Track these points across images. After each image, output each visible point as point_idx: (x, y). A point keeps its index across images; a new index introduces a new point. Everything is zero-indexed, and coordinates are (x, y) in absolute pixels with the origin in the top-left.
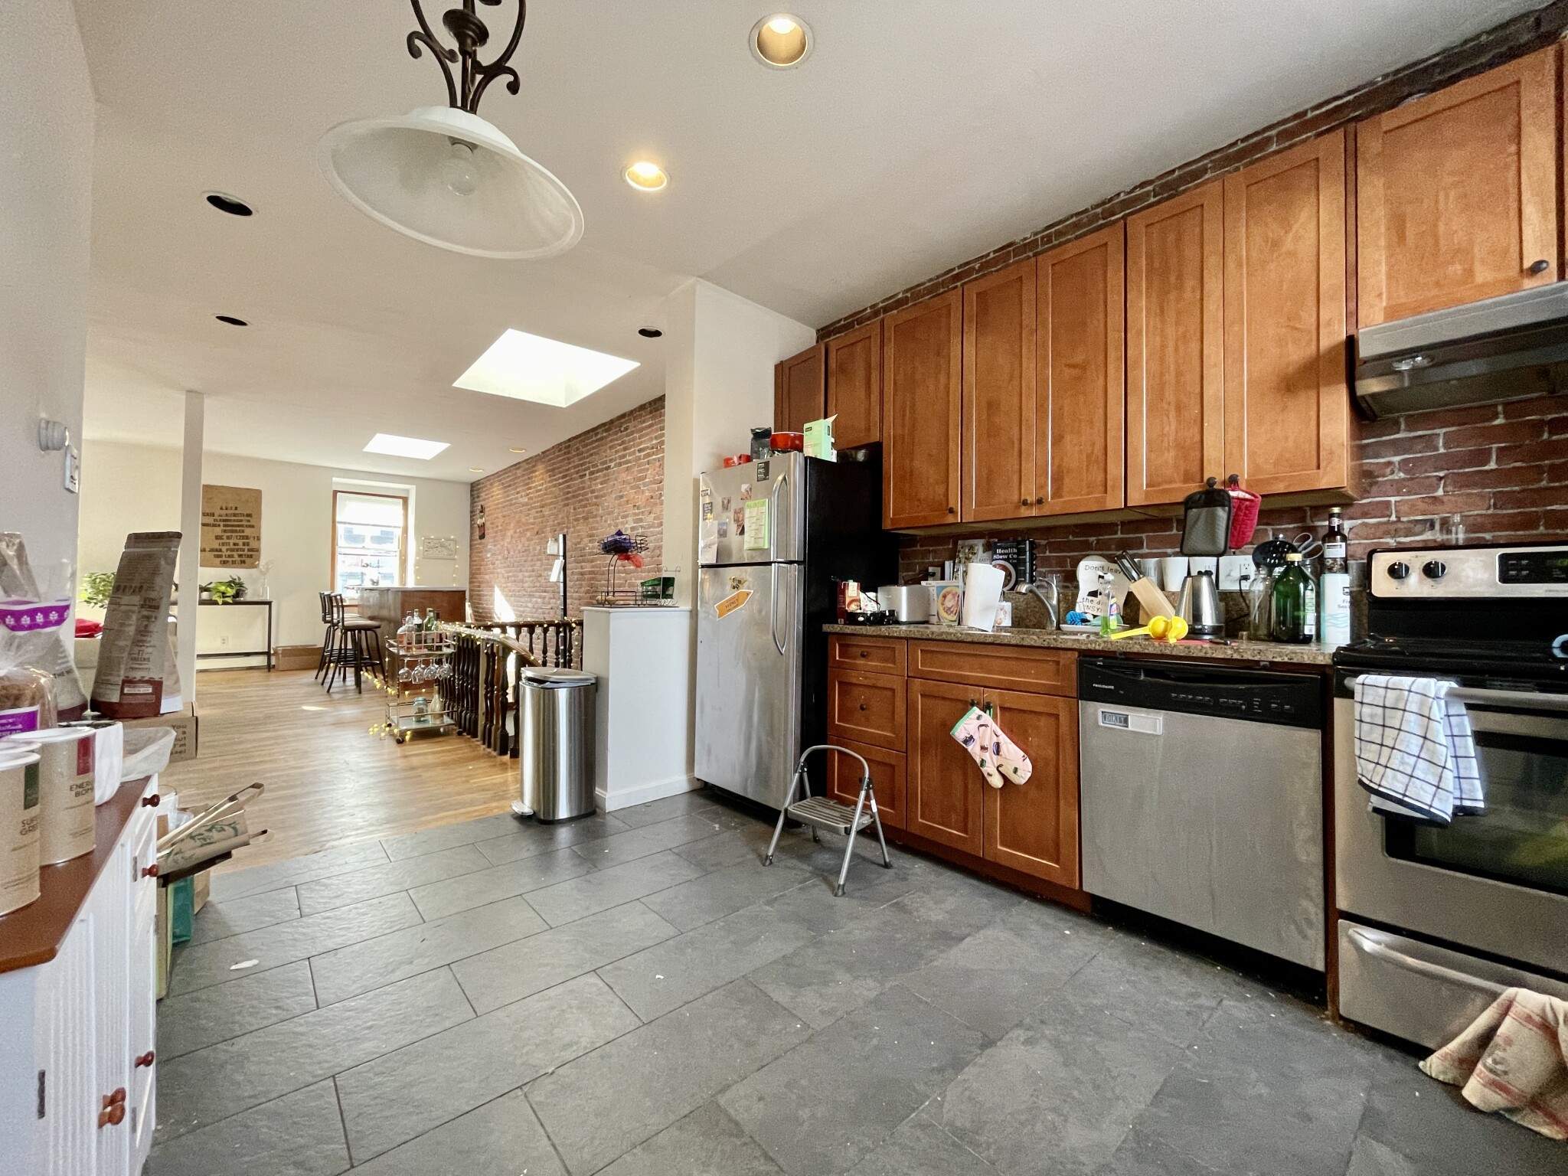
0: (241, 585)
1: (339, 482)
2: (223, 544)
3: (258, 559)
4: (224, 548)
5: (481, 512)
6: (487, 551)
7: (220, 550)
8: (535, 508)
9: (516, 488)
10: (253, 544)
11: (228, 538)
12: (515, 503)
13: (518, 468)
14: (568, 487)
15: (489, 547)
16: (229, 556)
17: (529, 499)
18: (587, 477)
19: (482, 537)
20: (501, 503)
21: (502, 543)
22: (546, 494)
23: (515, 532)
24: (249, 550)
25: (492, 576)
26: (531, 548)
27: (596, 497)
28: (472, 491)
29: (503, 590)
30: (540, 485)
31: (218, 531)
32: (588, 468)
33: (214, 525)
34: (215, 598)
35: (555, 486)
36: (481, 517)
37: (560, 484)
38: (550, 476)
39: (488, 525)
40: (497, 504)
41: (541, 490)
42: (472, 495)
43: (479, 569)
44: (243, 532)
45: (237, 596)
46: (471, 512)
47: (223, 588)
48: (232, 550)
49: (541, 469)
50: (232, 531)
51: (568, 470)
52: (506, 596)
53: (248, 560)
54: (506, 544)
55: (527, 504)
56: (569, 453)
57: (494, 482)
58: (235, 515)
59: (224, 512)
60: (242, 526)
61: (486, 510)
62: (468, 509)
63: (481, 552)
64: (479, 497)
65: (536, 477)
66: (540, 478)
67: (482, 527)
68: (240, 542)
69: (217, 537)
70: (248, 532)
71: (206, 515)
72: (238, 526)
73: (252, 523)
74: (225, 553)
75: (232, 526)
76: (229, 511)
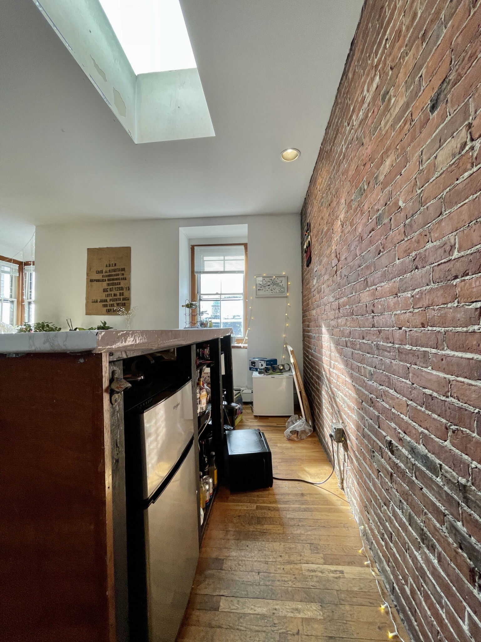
2: (108, 295)
3: (129, 307)
4: (108, 299)
5: (309, 229)
6: (314, 277)
7: (106, 301)
10: (126, 295)
11: (110, 290)
16: (112, 305)
19: (309, 261)
24: (124, 299)
25: (318, 310)
28: (301, 218)
31: (105, 285)
33: (103, 281)
36: (308, 236)
42: (301, 223)
43: (308, 304)
48: (113, 300)
50: (113, 284)
53: (121, 308)
57: (317, 174)
58: (115, 270)
59: (108, 269)
60: (119, 279)
61: (311, 225)
63: (309, 281)
67: (309, 249)
68: (118, 293)
69: (105, 290)
70: (123, 284)
71: (98, 272)
72: (116, 279)
73: (125, 276)
74: (109, 303)
75: (113, 280)
76: (111, 268)
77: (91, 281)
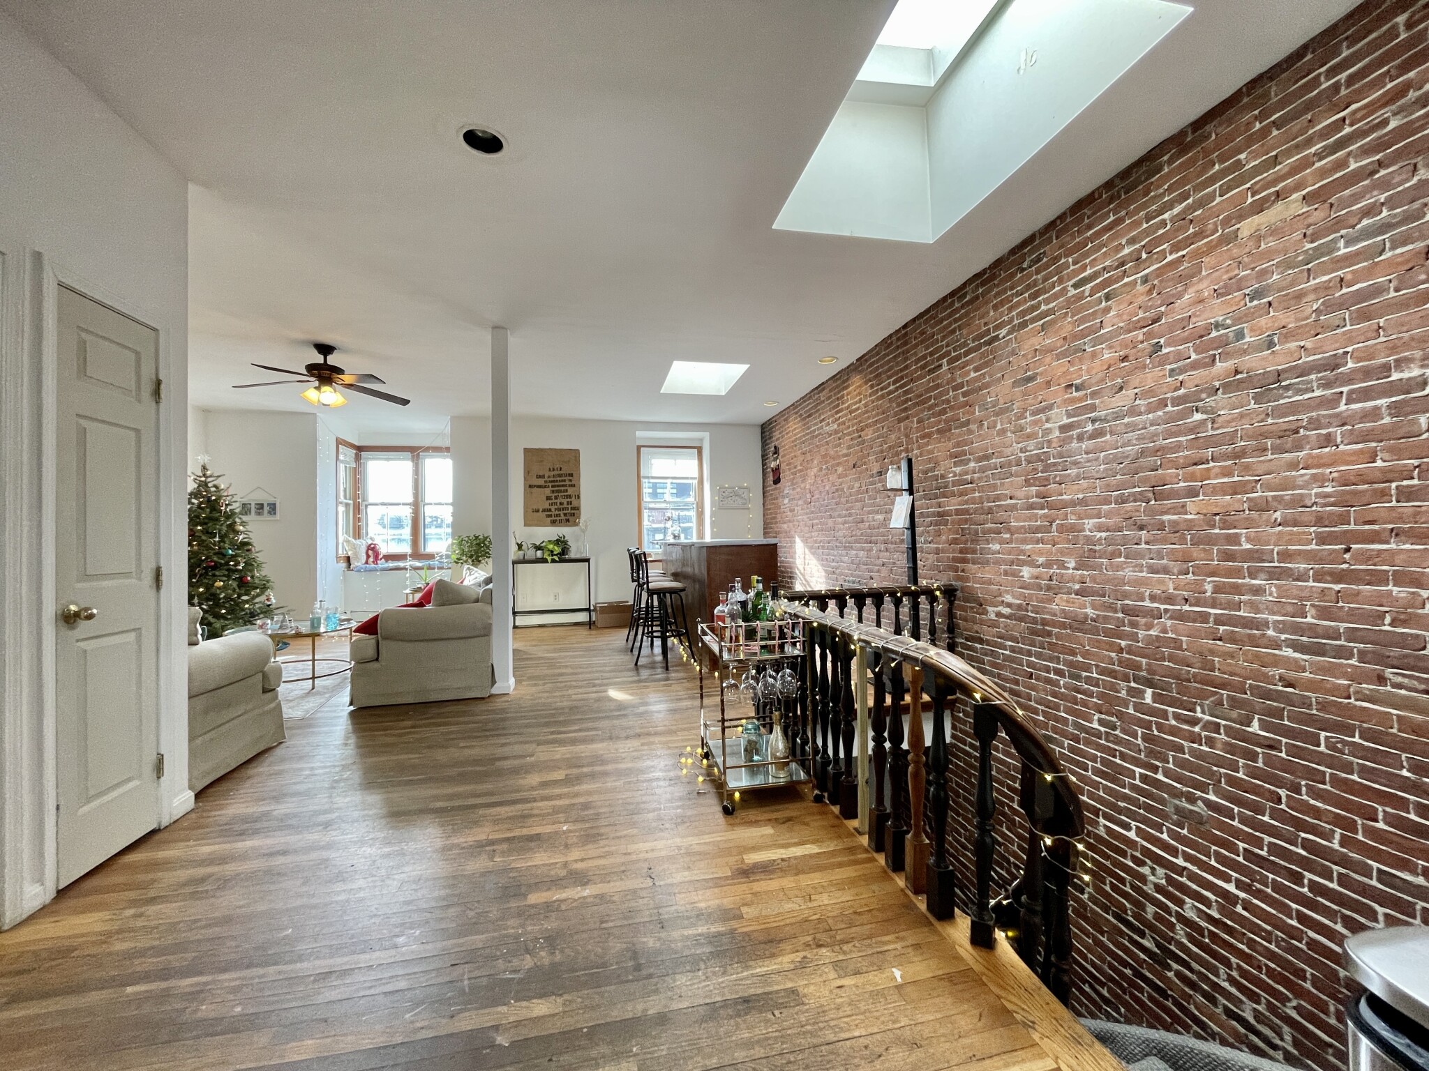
0: (565, 542)
1: (642, 435)
2: (552, 504)
3: (579, 517)
4: (553, 508)
5: (775, 453)
6: (783, 497)
7: (550, 510)
8: (849, 434)
9: (820, 415)
10: (575, 503)
11: (556, 498)
12: (819, 434)
13: (823, 389)
14: (906, 392)
15: (786, 492)
16: (557, 515)
17: (838, 425)
18: (945, 368)
19: (777, 481)
20: (801, 438)
21: (802, 486)
22: (867, 412)
23: (821, 469)
24: (572, 509)
25: (791, 524)
26: (845, 486)
27: (965, 394)
28: (762, 433)
29: (805, 541)
30: (856, 403)
31: (548, 491)
32: (948, 353)
33: (545, 487)
34: (546, 556)
35: (882, 397)
36: (775, 459)
37: (890, 393)
38: (872, 387)
39: (783, 467)
40: (795, 441)
41: (858, 409)
42: (762, 438)
43: (775, 518)
44: (567, 491)
45: (561, 553)
46: (763, 456)
47: (551, 547)
48: (559, 509)
49: (856, 381)
50: (558, 491)
51: (906, 367)
52: (811, 548)
53: (571, 519)
54: (808, 487)
55: (836, 432)
56: (905, 343)
57: (789, 417)
58: (560, 476)
59: (552, 473)
60: (565, 486)
61: (780, 451)
62: (760, 454)
63: (777, 498)
64: (771, 438)
65: (848, 395)
66: (857, 394)
67: (776, 471)
68: (565, 501)
69: (548, 498)
70: (571, 491)
71: (539, 477)
72: (563, 486)
73: (573, 483)
74: (553, 513)
75: (558, 486)
76: (555, 473)
77: (531, 486)
